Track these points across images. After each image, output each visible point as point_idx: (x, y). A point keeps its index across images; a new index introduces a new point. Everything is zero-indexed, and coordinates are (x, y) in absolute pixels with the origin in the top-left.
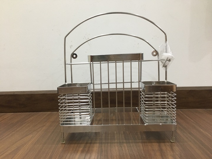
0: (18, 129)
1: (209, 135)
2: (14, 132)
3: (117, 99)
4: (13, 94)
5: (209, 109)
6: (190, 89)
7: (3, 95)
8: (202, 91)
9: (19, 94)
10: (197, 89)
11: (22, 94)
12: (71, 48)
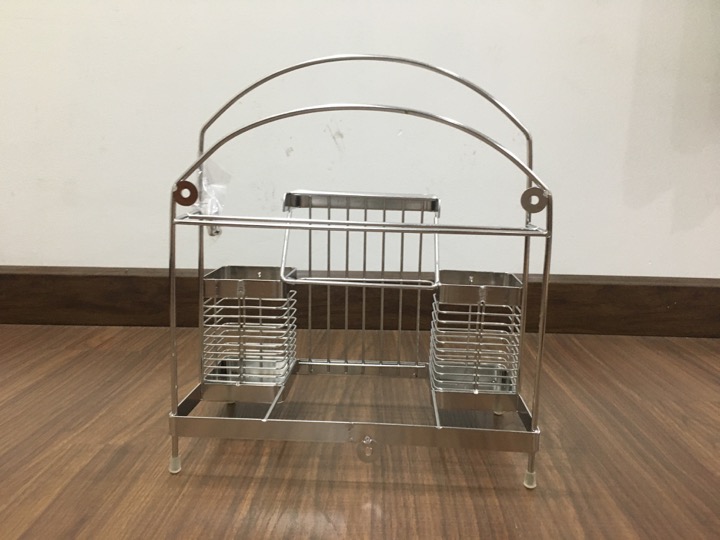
0: (157, 367)
1: (636, 396)
2: (150, 373)
3: (401, 303)
4: (122, 274)
5: (652, 338)
6: (605, 282)
7: (97, 277)
8: (637, 287)
9: (141, 274)
10: (622, 283)
11: (151, 275)
12: (288, 155)
